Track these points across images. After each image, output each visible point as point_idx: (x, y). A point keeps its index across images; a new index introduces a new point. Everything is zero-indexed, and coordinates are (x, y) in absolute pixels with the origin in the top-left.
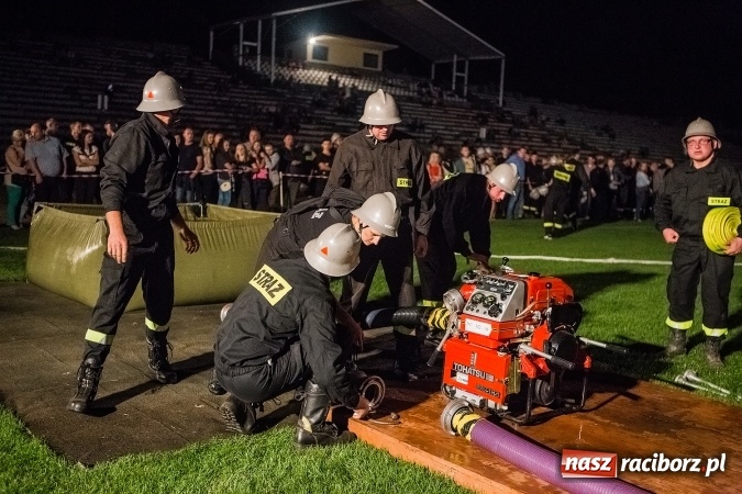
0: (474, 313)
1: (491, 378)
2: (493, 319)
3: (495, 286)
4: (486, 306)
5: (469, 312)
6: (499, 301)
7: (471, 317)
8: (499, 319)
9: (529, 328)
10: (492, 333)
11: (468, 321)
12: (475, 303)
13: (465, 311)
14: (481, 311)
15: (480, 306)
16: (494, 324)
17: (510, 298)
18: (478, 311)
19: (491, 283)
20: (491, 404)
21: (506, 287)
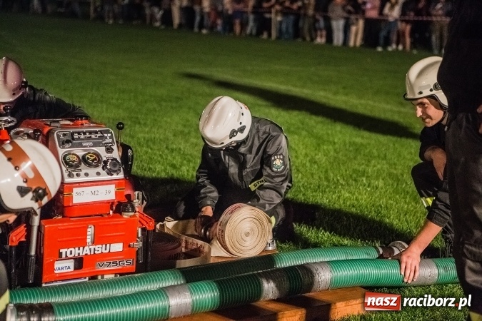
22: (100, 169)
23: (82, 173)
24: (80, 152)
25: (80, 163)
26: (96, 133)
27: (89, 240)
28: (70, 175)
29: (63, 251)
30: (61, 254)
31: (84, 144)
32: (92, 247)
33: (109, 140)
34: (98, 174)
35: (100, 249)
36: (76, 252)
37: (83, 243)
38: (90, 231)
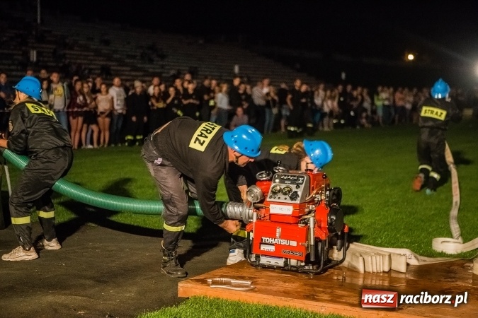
0: (276, 200)
1: (294, 243)
2: (293, 202)
3: (289, 180)
4: (285, 194)
5: (272, 200)
6: (294, 190)
7: (274, 203)
8: (298, 202)
9: (312, 207)
10: (293, 212)
11: (272, 206)
12: (274, 193)
13: (268, 199)
14: (282, 198)
15: (280, 195)
16: (295, 205)
17: (302, 187)
18: (279, 198)
19: (285, 178)
20: (293, 262)
21: (298, 179)
22: (287, 197)
23: (277, 197)
24: (283, 186)
25: (279, 191)
26: (295, 176)
27: (278, 235)
28: (271, 197)
29: (264, 238)
30: (262, 240)
31: (286, 182)
32: (280, 240)
33: (301, 182)
34: (286, 199)
35: (284, 242)
36: (270, 240)
37: (274, 236)
38: (279, 230)
